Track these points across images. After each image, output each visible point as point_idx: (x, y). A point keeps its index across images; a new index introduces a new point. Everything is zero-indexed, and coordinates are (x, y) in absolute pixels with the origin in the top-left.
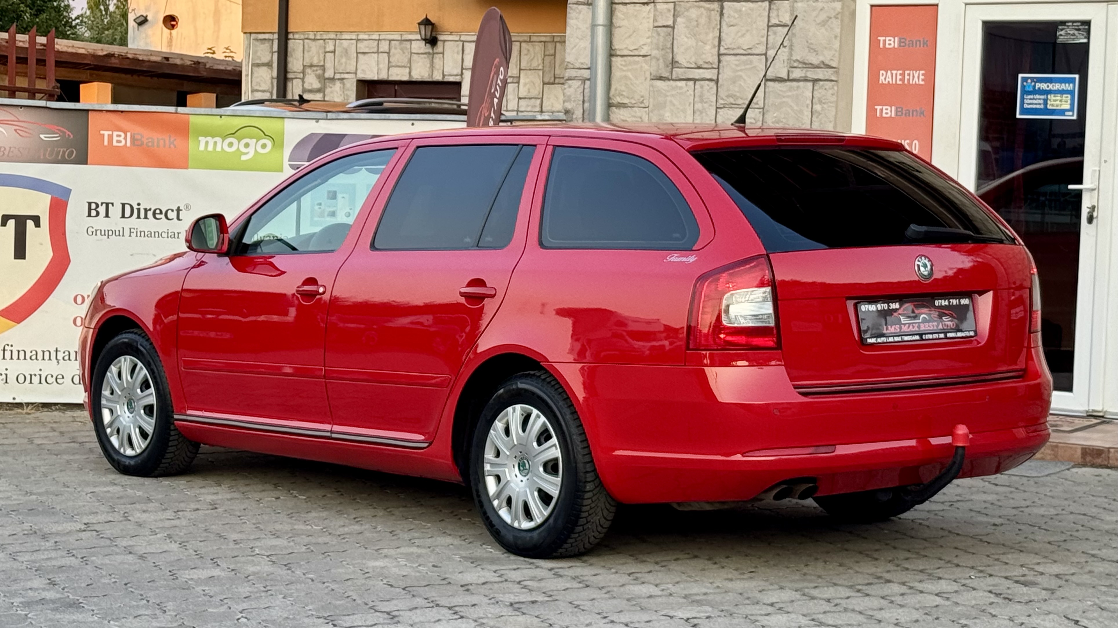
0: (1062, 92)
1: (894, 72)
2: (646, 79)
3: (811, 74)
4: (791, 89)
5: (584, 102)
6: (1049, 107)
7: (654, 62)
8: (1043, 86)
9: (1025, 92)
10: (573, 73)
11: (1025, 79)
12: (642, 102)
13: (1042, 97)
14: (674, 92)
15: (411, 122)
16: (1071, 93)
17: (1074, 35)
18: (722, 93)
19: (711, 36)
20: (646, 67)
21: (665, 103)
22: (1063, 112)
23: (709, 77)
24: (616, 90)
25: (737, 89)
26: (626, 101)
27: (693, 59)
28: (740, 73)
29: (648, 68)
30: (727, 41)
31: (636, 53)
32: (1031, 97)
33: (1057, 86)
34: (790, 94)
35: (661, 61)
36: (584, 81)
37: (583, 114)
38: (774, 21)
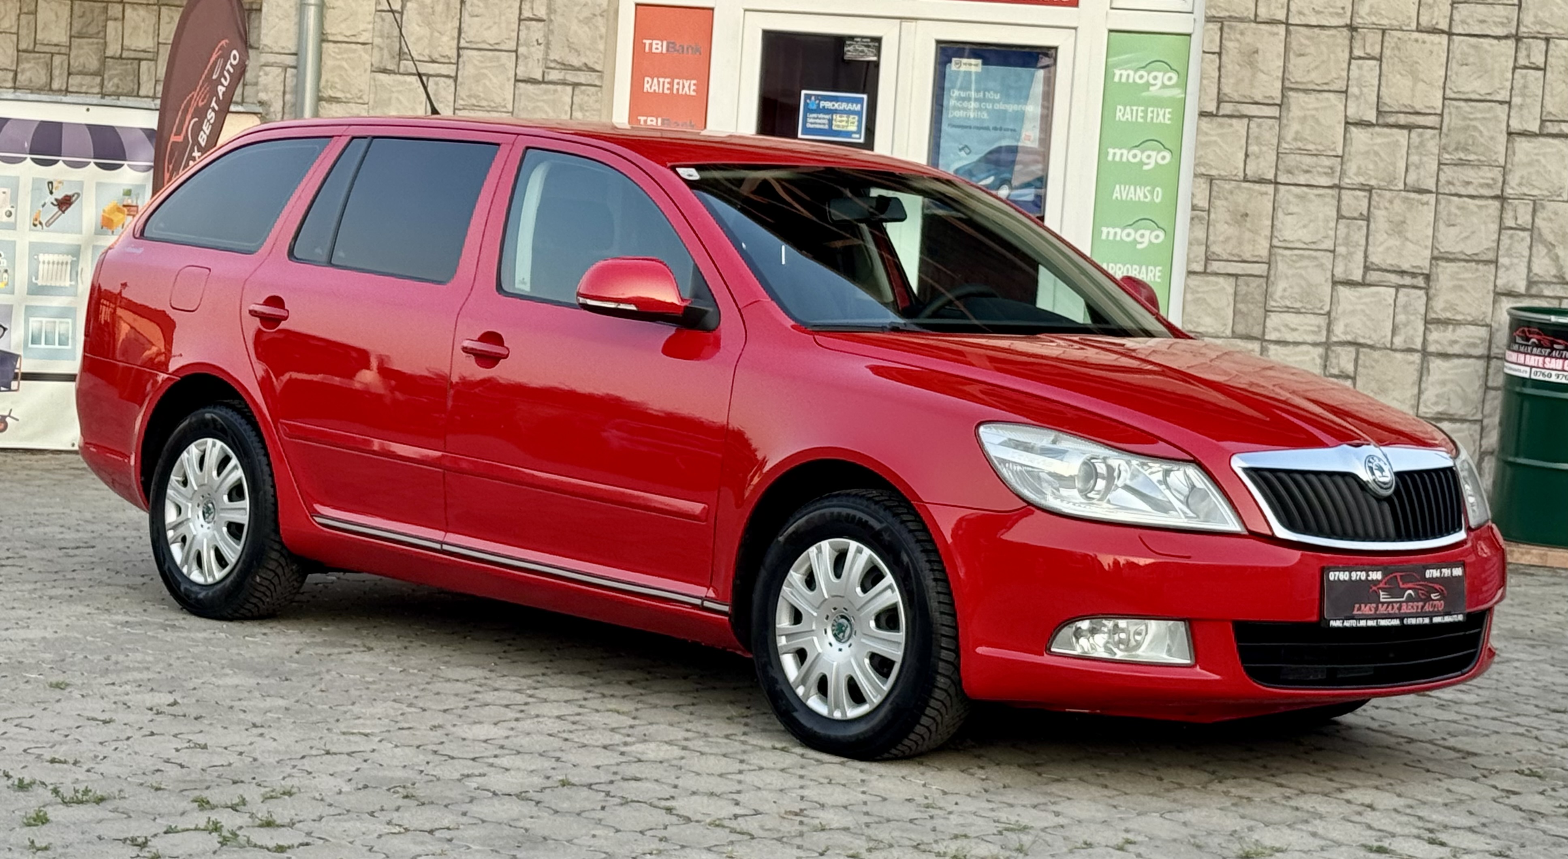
0: (849, 113)
1: (661, 80)
2: (365, 71)
3: (571, 77)
4: (546, 92)
5: (284, 93)
6: (834, 128)
7: (376, 51)
8: (828, 105)
9: (808, 110)
10: (271, 58)
11: (808, 97)
12: (360, 98)
13: (827, 117)
14: (400, 88)
15: (86, 107)
16: (859, 113)
17: (862, 51)
18: (463, 92)
19: (449, 25)
20: (366, 57)
21: (390, 99)
22: (849, 134)
23: (446, 73)
24: (327, 81)
25: (481, 89)
26: (339, 95)
27: (427, 52)
28: (485, 71)
29: (367, 58)
30: (470, 33)
31: (353, 39)
32: (815, 115)
33: (844, 106)
34: (545, 98)
35: (386, 52)
36: (285, 68)
37: (283, 108)
38: (527, 14)
